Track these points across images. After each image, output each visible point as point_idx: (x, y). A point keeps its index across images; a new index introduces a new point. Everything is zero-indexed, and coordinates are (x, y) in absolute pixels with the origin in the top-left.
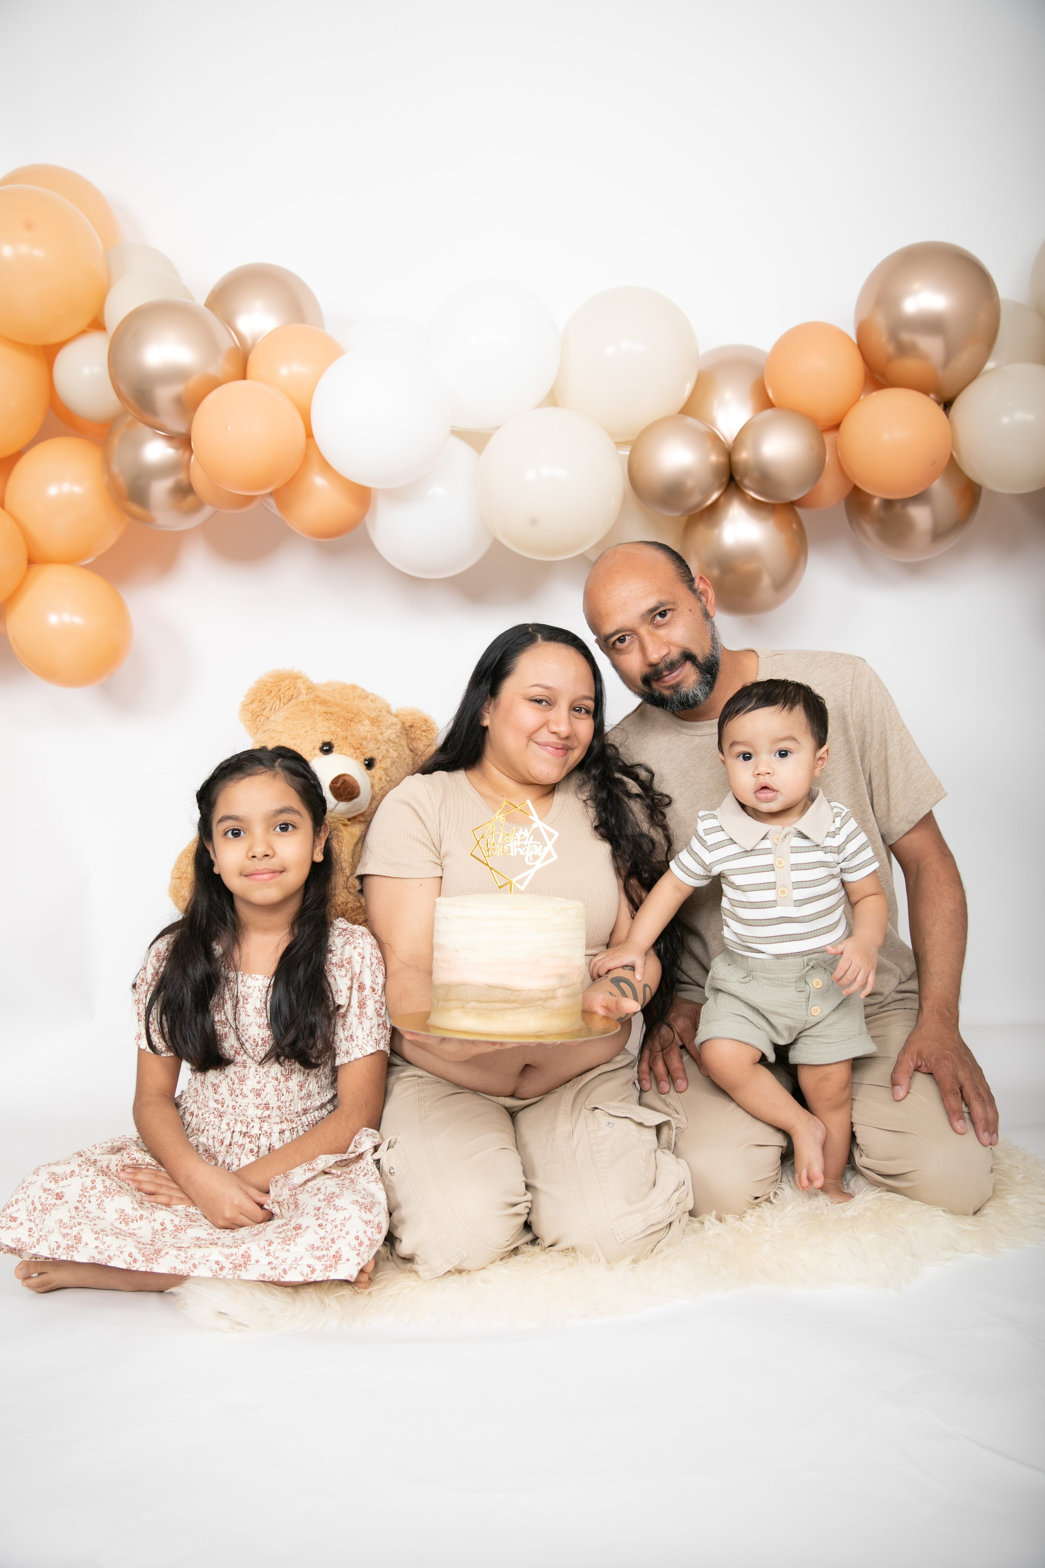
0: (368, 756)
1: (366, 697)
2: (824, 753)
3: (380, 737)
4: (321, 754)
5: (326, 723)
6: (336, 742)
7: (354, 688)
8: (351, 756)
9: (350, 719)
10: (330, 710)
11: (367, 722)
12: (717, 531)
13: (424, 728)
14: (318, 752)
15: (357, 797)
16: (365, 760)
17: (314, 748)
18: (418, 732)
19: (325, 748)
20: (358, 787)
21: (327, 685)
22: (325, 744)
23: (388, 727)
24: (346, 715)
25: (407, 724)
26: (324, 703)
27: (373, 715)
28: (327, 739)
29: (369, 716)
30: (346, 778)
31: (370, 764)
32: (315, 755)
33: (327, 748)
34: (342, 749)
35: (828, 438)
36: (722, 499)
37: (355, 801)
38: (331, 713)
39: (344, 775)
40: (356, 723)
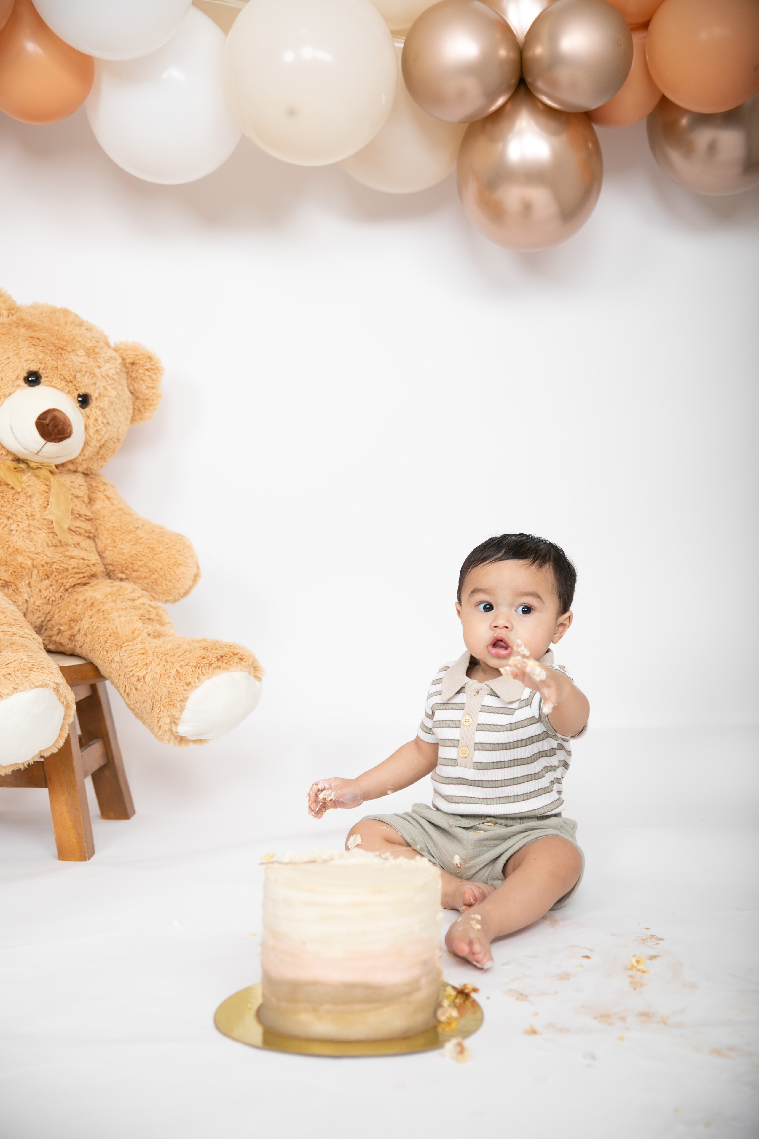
0: (82, 391)
1: (81, 324)
2: (566, 619)
3: (97, 371)
4: (26, 385)
5: (32, 349)
6: (44, 371)
7: (66, 312)
8: (63, 390)
9: (62, 346)
10: (37, 334)
11: (81, 352)
12: (500, 145)
13: (148, 366)
14: (21, 382)
15: (68, 437)
16: (79, 396)
17: (18, 378)
18: (141, 371)
19: (30, 379)
20: (70, 425)
21: (33, 307)
22: (31, 374)
23: (107, 361)
24: (57, 342)
25: (128, 361)
26: (30, 326)
27: (89, 344)
28: (33, 368)
29: (84, 346)
30: (56, 413)
31: (84, 401)
32: (19, 386)
33: (34, 379)
34: (51, 380)
35: (637, 38)
36: (508, 107)
37: (66, 442)
38: (38, 339)
39: (54, 410)
40: (69, 352)
